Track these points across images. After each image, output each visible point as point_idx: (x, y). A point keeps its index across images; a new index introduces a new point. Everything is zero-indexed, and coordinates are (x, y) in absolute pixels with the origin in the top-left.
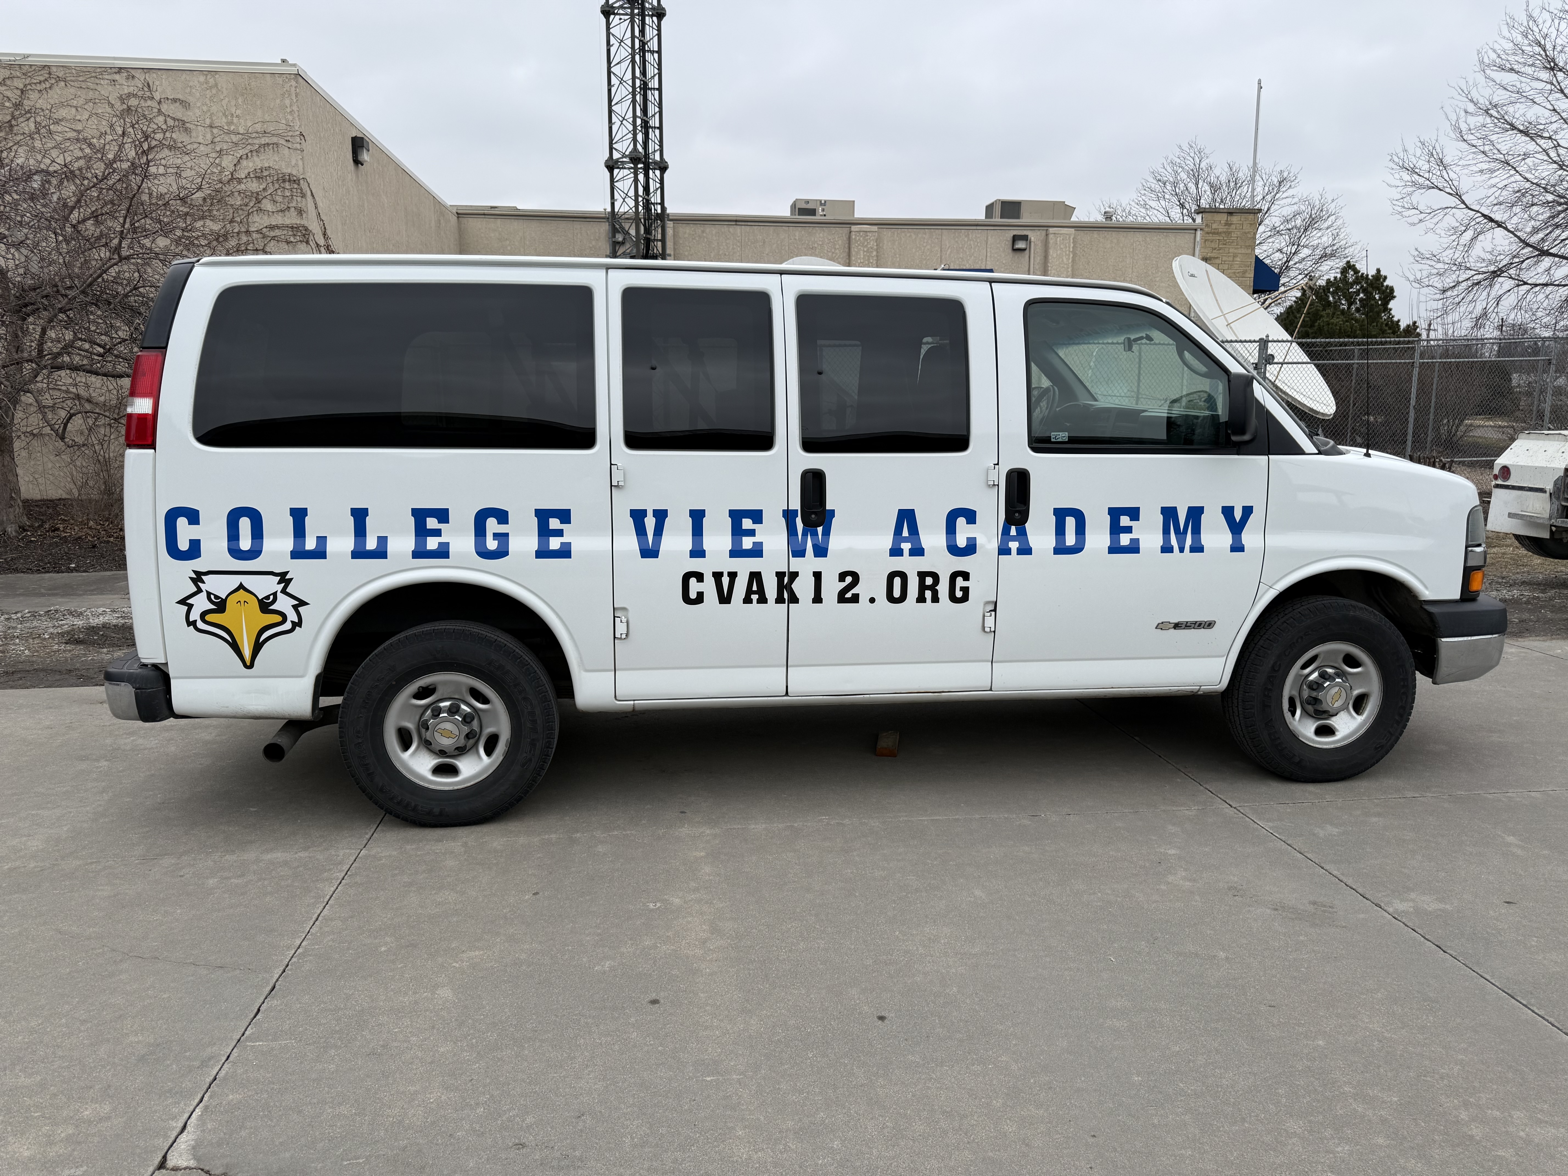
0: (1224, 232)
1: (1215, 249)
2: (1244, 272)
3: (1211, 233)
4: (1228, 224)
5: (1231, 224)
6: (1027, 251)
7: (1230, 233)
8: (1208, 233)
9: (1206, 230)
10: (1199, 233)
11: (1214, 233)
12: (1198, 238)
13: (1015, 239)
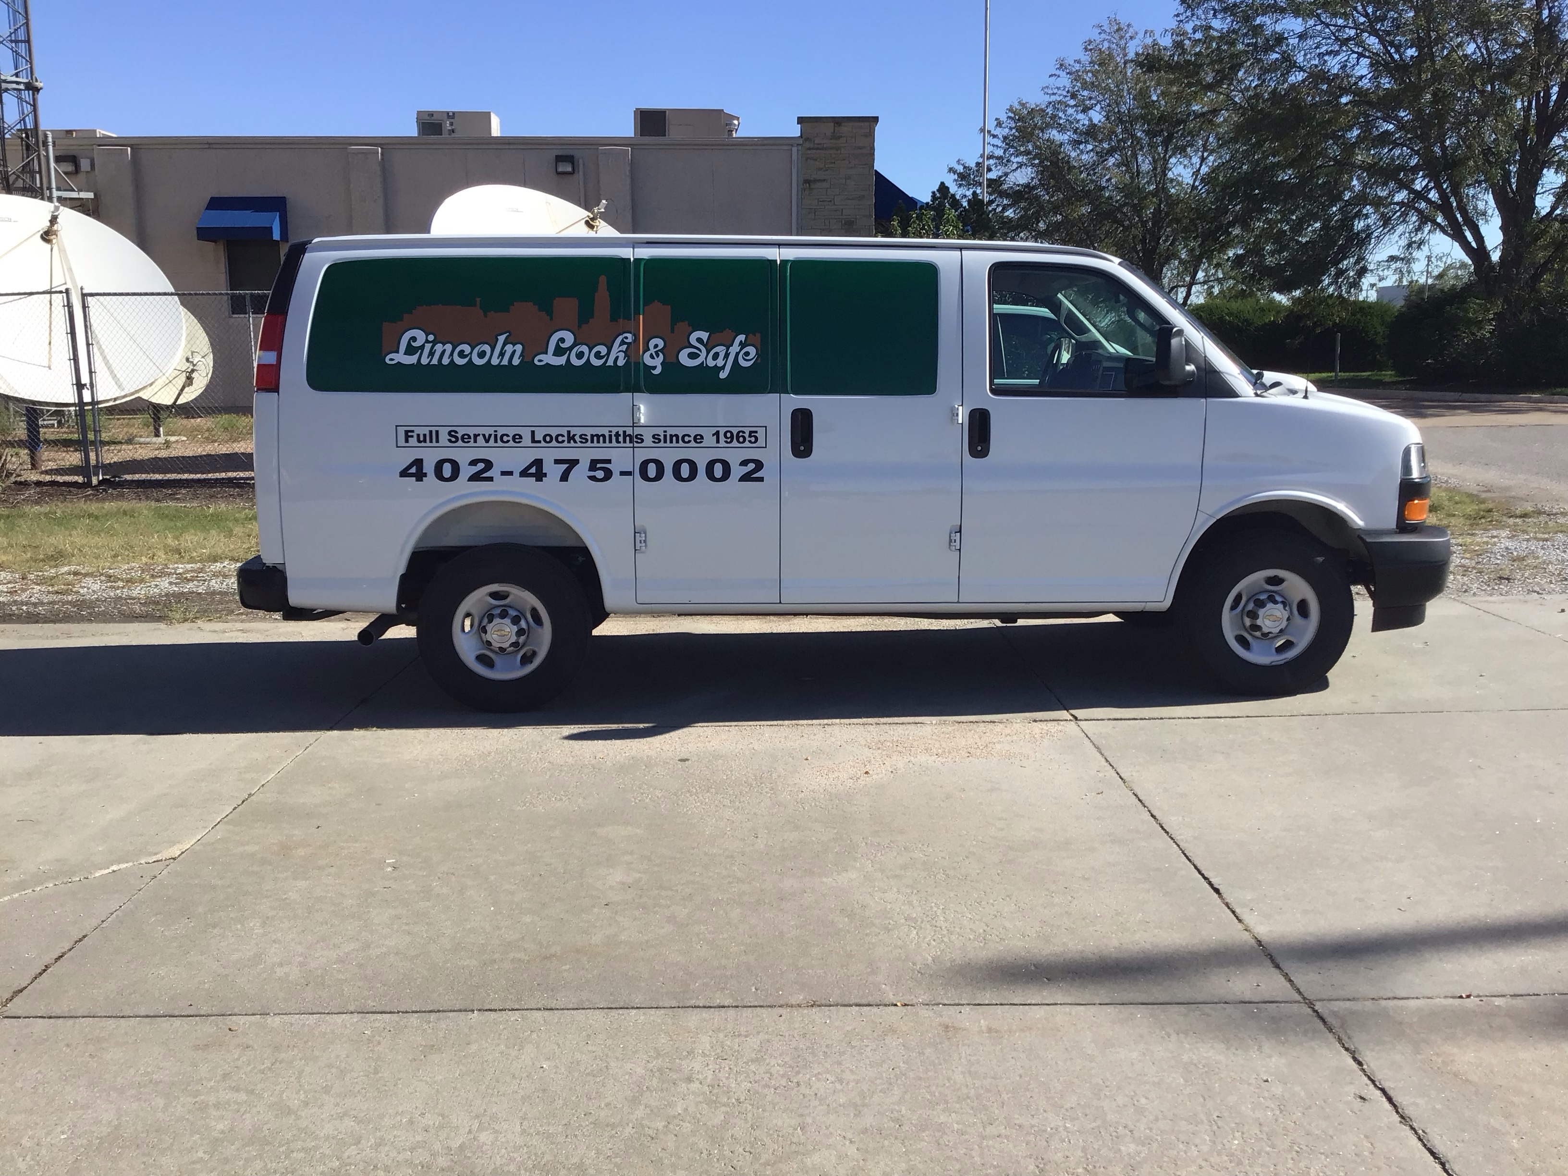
0: (832, 148)
1: (820, 169)
2: (861, 198)
3: (813, 149)
4: (835, 137)
5: (839, 138)
6: (575, 176)
7: (837, 149)
8: (809, 149)
9: (808, 145)
10: (795, 149)
11: (818, 149)
12: (795, 157)
13: (559, 159)
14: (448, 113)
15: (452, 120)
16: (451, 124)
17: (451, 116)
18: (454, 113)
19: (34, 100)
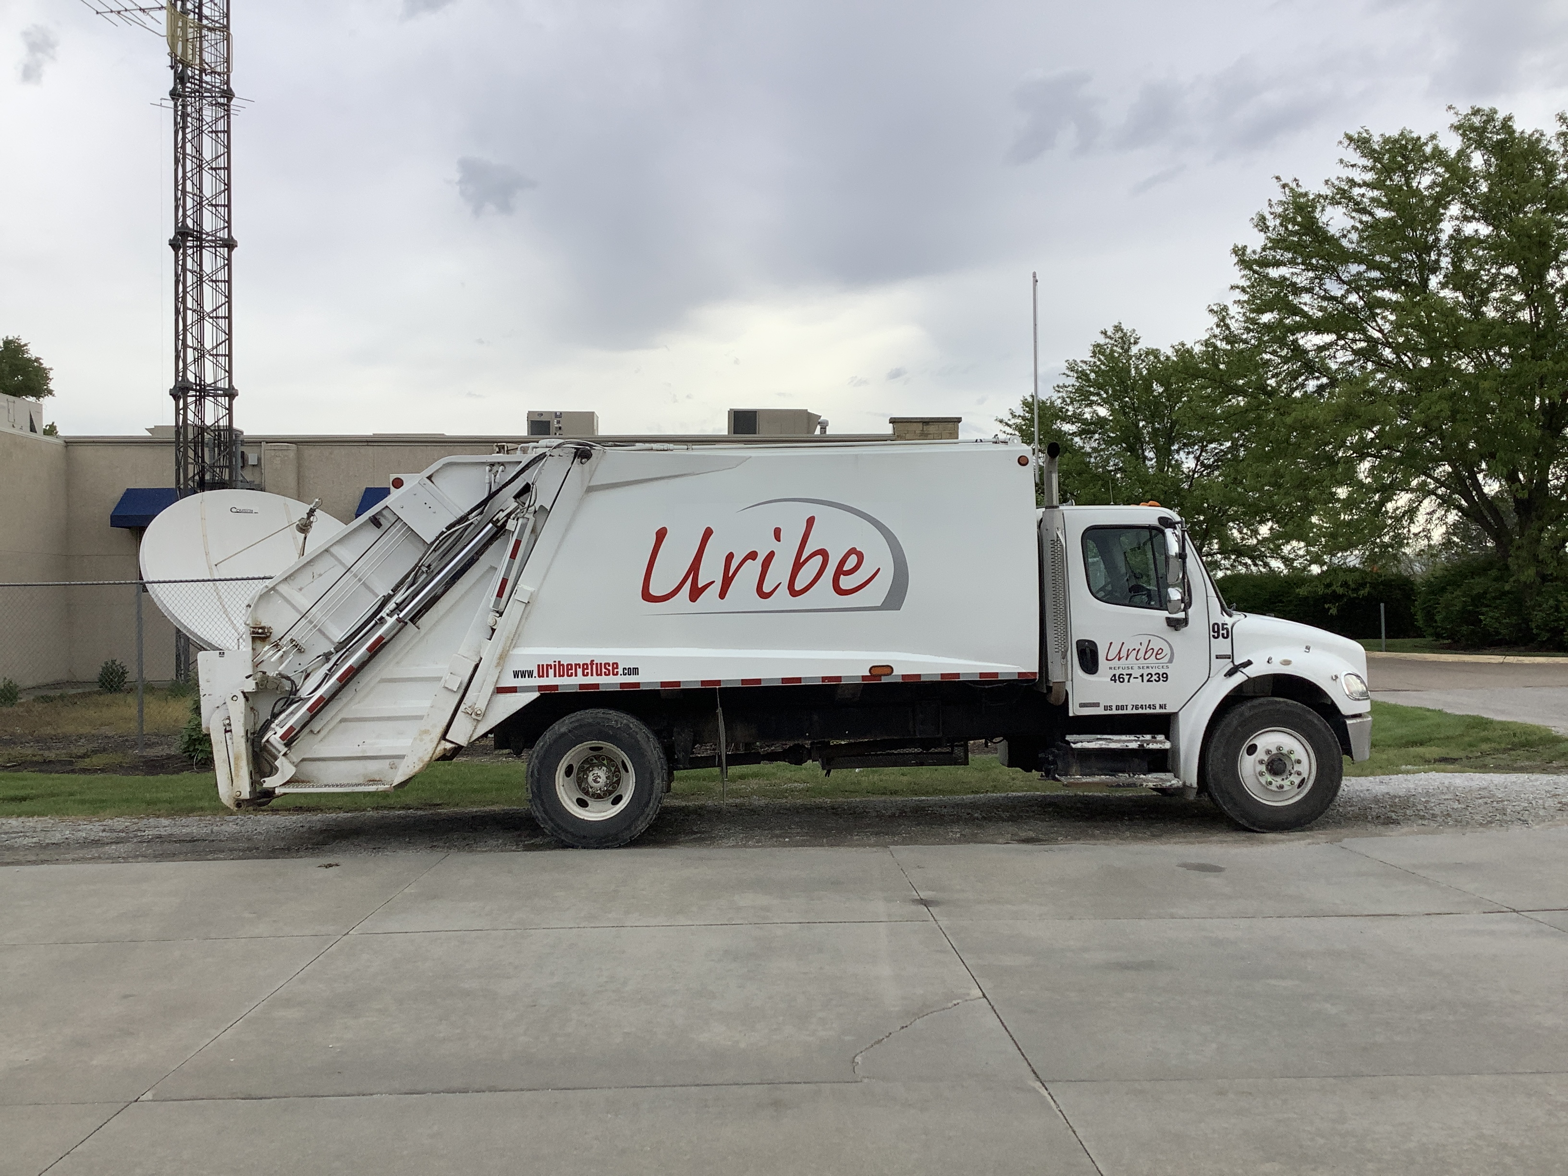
4: (923, 434)
5: (927, 435)
14: (556, 413)
15: (558, 419)
16: (558, 422)
17: (558, 415)
18: (561, 413)
19: (230, 404)
